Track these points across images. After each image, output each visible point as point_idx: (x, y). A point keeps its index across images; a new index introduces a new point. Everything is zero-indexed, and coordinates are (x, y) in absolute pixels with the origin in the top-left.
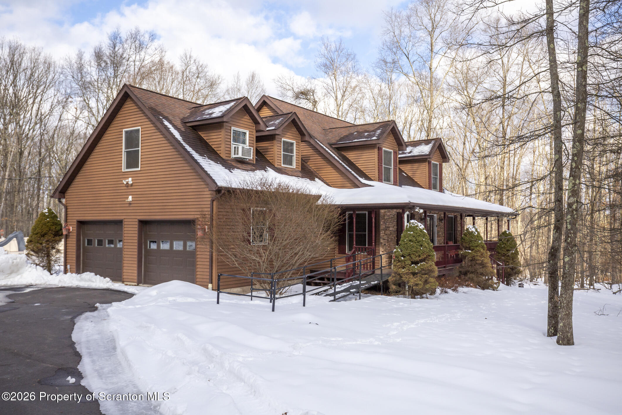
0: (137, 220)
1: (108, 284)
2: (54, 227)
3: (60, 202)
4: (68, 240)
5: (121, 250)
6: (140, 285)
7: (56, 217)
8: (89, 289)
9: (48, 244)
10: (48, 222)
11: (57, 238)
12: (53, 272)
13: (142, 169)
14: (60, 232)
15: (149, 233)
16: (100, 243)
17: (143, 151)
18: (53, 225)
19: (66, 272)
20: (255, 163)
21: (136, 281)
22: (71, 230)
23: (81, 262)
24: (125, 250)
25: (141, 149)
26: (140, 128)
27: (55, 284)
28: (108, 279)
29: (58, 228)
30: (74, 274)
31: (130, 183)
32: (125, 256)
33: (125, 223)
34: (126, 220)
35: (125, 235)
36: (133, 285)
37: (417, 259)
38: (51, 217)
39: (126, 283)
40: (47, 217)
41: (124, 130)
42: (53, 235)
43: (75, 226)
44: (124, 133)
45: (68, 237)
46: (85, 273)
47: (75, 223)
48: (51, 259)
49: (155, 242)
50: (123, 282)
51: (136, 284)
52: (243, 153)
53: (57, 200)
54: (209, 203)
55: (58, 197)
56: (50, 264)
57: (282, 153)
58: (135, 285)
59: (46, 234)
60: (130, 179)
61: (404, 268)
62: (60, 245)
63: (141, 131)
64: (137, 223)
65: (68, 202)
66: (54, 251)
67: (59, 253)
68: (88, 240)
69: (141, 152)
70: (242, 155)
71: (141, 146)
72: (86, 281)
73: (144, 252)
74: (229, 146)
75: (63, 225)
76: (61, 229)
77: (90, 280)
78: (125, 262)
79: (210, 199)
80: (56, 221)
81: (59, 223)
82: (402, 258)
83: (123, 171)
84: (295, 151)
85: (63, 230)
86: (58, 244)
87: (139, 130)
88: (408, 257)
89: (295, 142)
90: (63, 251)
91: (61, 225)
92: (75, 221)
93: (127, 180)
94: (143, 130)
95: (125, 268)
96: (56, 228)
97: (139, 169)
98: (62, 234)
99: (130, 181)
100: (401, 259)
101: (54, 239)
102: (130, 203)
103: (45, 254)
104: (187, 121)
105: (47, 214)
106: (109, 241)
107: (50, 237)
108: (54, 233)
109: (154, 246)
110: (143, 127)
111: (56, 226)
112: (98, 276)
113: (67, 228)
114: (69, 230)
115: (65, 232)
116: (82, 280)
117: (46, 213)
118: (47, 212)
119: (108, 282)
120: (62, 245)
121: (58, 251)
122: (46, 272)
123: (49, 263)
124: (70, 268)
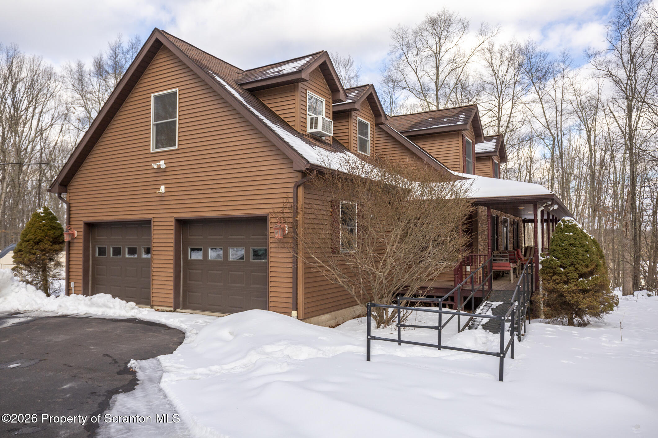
0: (173, 219)
1: (133, 311)
2: (52, 232)
3: (60, 197)
4: (71, 248)
5: (149, 261)
6: (178, 310)
7: (54, 218)
8: (105, 319)
9: (44, 255)
10: (44, 225)
11: (57, 247)
12: (51, 292)
13: (181, 147)
14: (61, 239)
15: (189, 237)
16: (117, 252)
17: (182, 122)
18: (51, 230)
19: (68, 293)
20: (331, 143)
21: (172, 305)
22: (76, 236)
23: (90, 278)
24: (155, 261)
25: (179, 120)
26: (177, 89)
27: (52, 310)
28: (132, 304)
29: (58, 233)
30: (80, 295)
31: (163, 166)
32: (155, 270)
33: (155, 224)
34: (155, 220)
35: (155, 240)
36: (167, 311)
37: (585, 270)
38: (48, 219)
39: (157, 308)
40: (43, 218)
41: (153, 95)
42: (51, 242)
43: (82, 230)
44: (152, 99)
45: (71, 245)
46: (98, 295)
47: (82, 226)
48: (48, 274)
49: (200, 250)
50: (152, 306)
51: (172, 309)
52: (323, 127)
53: (56, 195)
54: (291, 190)
55: (57, 190)
56: (47, 280)
57: (358, 135)
58: (171, 311)
59: (41, 241)
60: (162, 162)
61: (566, 283)
62: (60, 256)
63: (179, 95)
64: (173, 223)
65: (71, 198)
66: (52, 263)
67: (59, 267)
68: (99, 248)
69: (179, 124)
70: (323, 129)
71: (179, 116)
72: (98, 306)
73: (184, 263)
74: (304, 116)
75: (65, 230)
76: (62, 235)
77: (105, 306)
78: (154, 278)
79: (293, 185)
80: (54, 225)
81: (59, 227)
82: (562, 269)
83: (151, 151)
84: (370, 135)
85: (65, 235)
86: (57, 254)
87: (175, 93)
88: (572, 268)
89: (369, 123)
90: (64, 264)
91: (61, 229)
92: (82, 222)
93: (158, 164)
94: (181, 92)
95: (154, 286)
96: (54, 233)
97: (176, 147)
98: (63, 242)
99: (162, 164)
100: (560, 270)
101: (51, 247)
102: (162, 196)
103: (40, 268)
104: (243, 82)
105: (42, 215)
106: (129, 249)
107: (47, 246)
108: (51, 240)
109: (197, 256)
110: (181, 88)
111: (55, 231)
112: (117, 298)
113: (70, 232)
114: (73, 234)
115: (66, 238)
116: (93, 305)
117: (42, 213)
118: (42, 211)
119: (133, 308)
120: (63, 255)
121: (58, 264)
122: (41, 293)
123: (45, 280)
124: (75, 287)
